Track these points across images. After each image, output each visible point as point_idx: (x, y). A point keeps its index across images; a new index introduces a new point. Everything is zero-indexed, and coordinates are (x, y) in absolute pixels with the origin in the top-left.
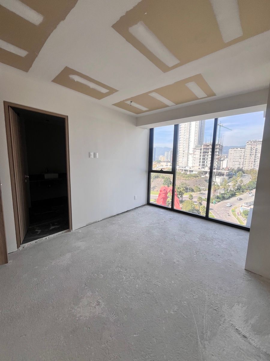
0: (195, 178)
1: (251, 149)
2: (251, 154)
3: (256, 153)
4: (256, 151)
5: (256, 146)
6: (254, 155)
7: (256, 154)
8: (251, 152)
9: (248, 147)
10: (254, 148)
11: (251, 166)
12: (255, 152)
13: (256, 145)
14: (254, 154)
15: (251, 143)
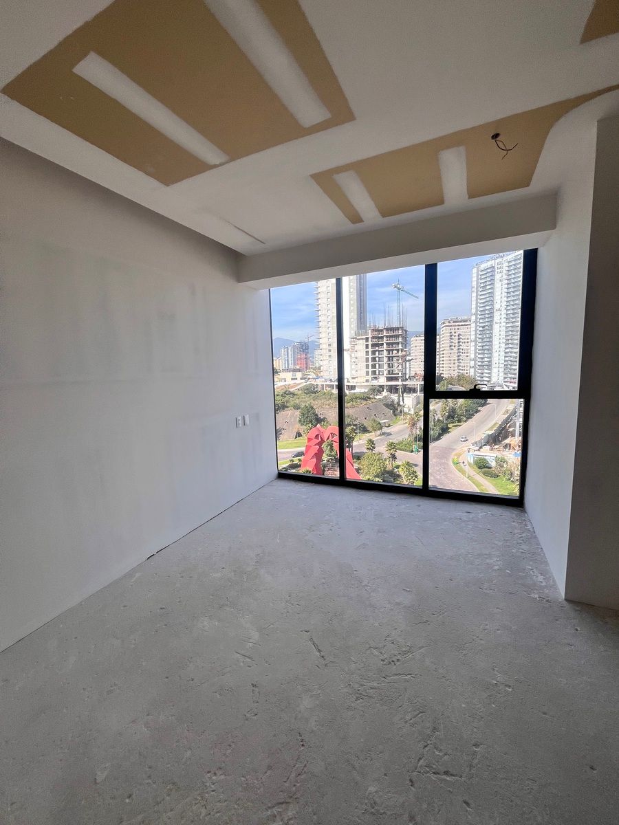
0: (365, 402)
1: (451, 336)
2: (450, 346)
3: (459, 342)
4: (459, 339)
5: (458, 329)
6: (457, 348)
7: (459, 346)
8: (451, 342)
9: (445, 332)
10: (455, 333)
11: (453, 368)
12: (457, 341)
13: (456, 328)
14: (457, 344)
15: (450, 324)
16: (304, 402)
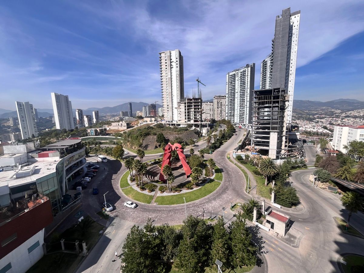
0: (186, 132)
1: (218, 103)
3: (221, 106)
8: (218, 106)
9: (215, 101)
11: (219, 117)
13: (220, 99)
16: (158, 132)
